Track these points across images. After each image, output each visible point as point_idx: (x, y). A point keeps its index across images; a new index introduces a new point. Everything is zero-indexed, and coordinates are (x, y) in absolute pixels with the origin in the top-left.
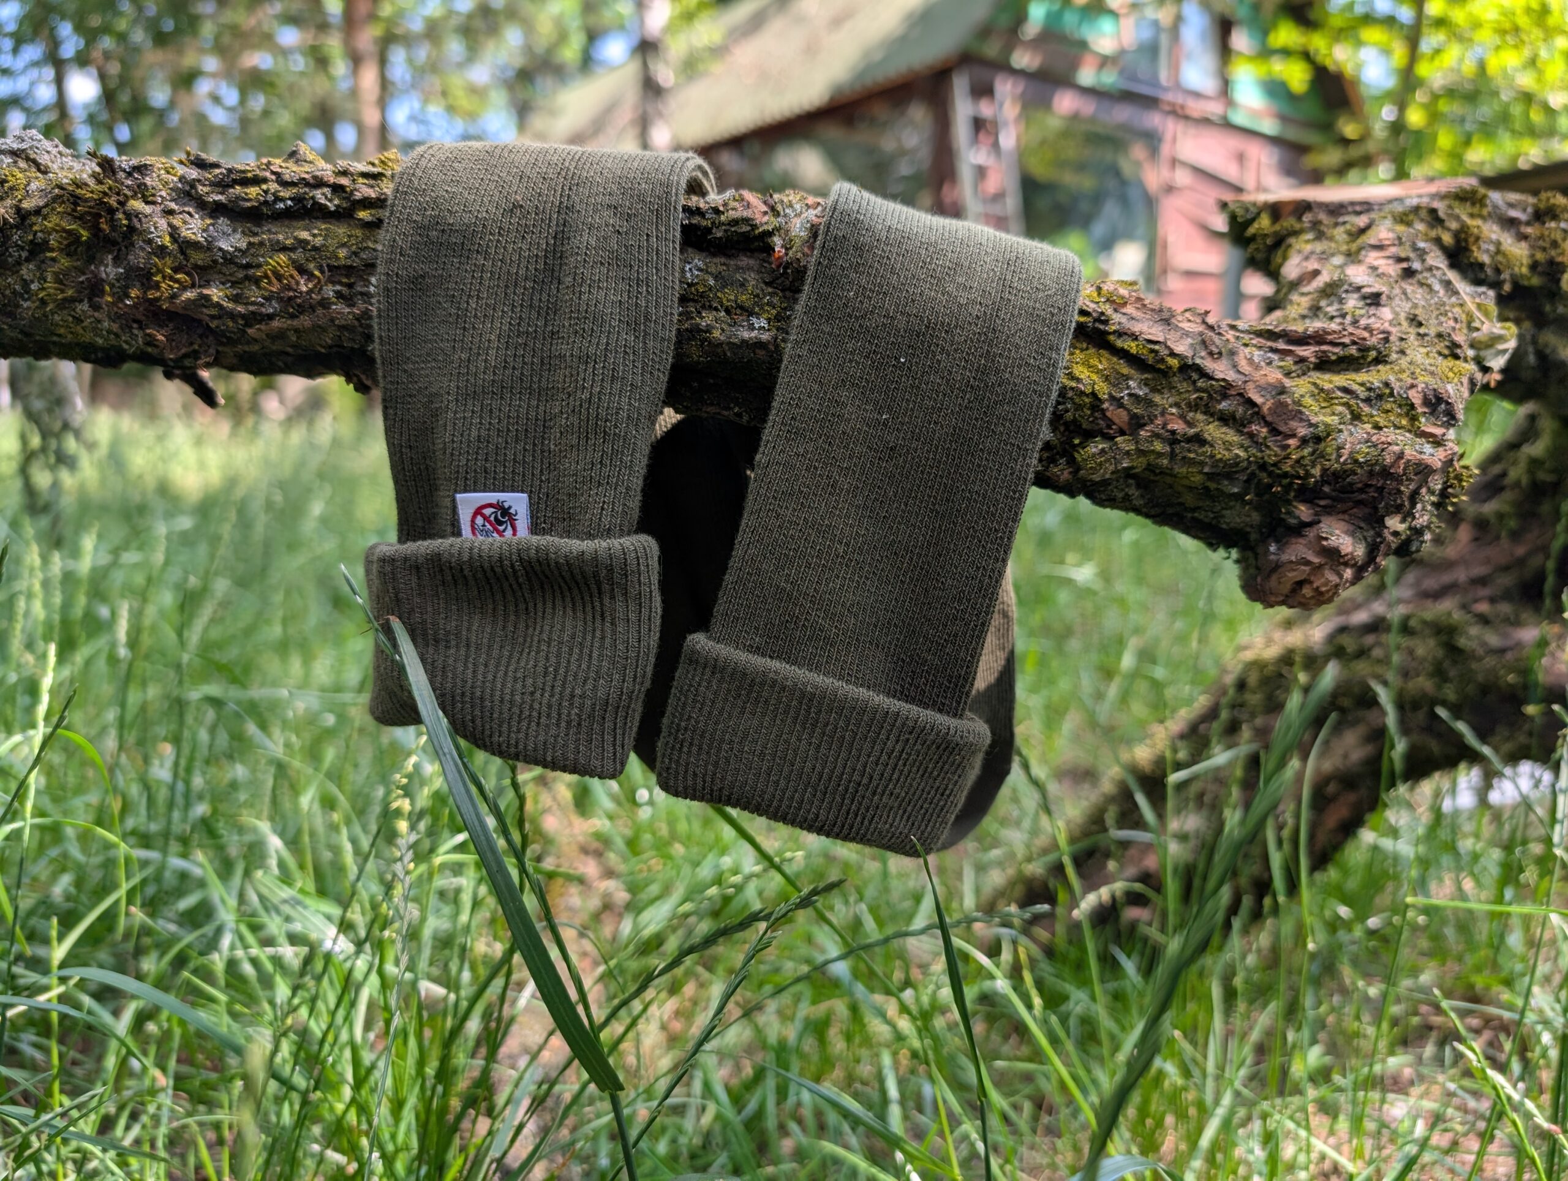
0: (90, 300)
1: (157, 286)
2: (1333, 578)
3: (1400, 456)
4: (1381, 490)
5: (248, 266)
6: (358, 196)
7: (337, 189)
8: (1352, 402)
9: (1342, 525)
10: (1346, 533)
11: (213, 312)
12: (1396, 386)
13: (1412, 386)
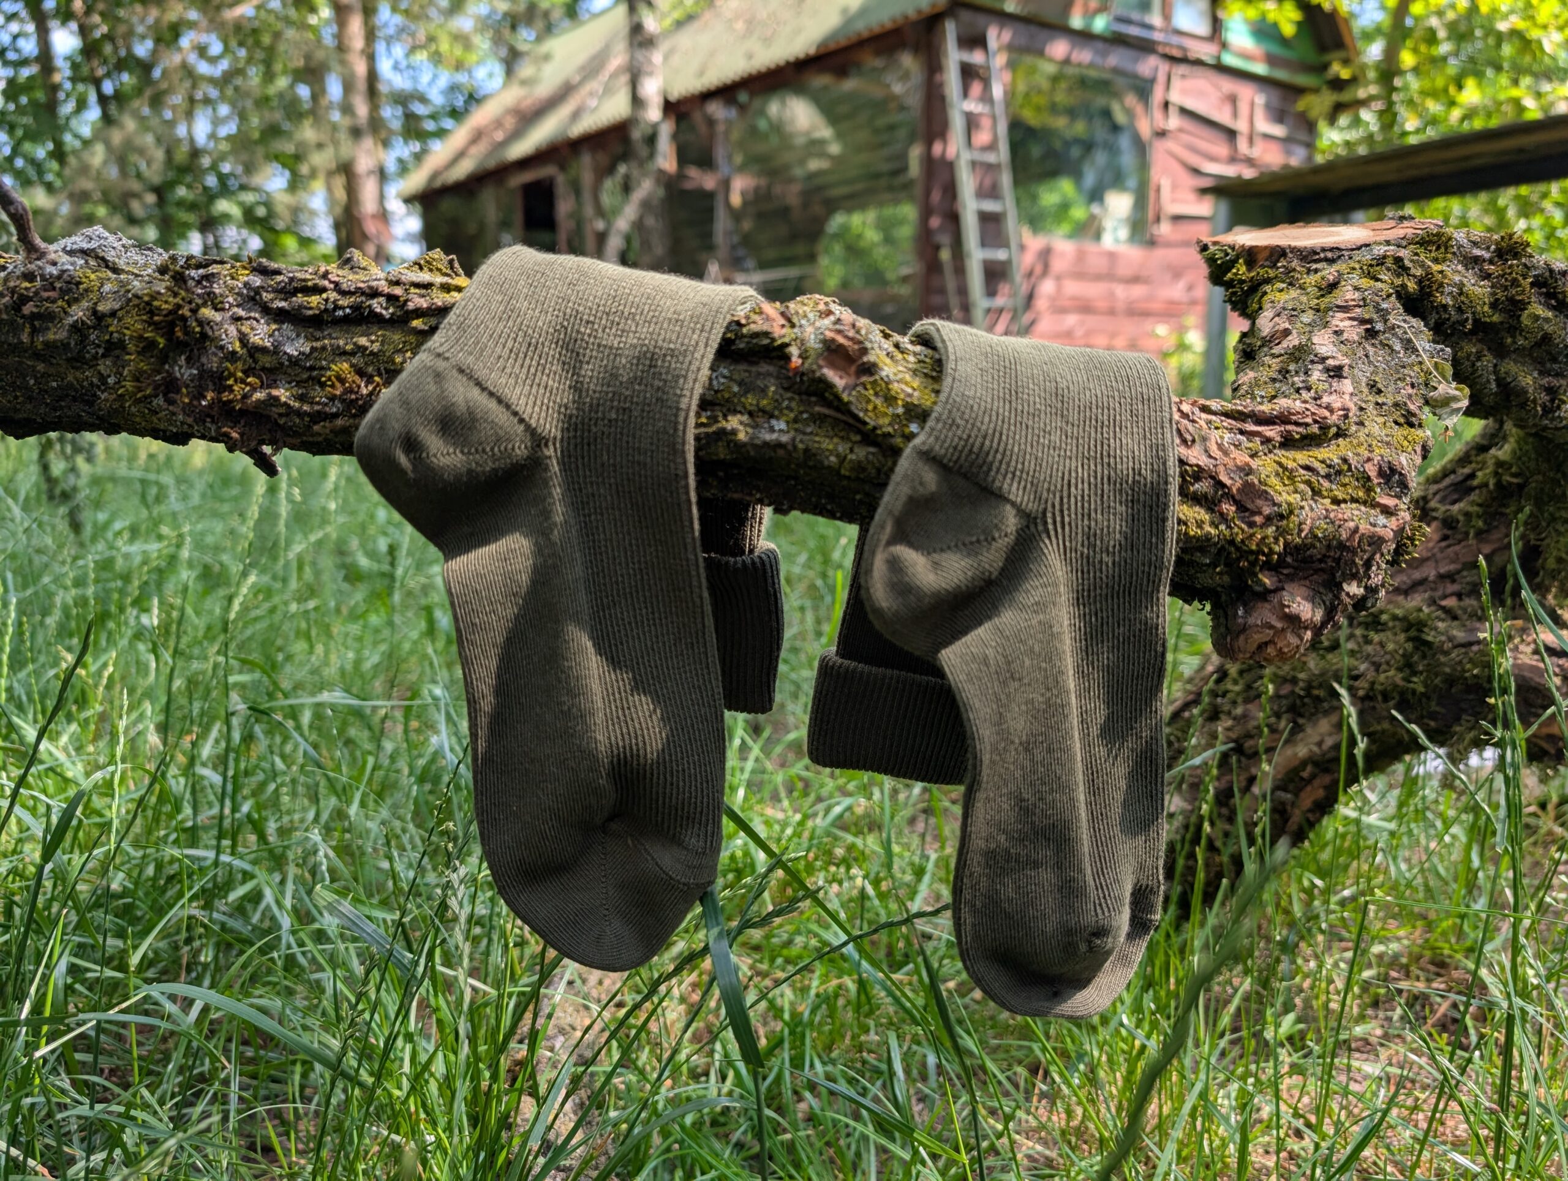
0: (165, 395)
1: (230, 389)
2: (1294, 640)
3: (1356, 530)
4: (1338, 561)
5: (312, 368)
6: (411, 306)
7: (391, 298)
8: (1313, 479)
9: (1304, 591)
10: (1306, 599)
11: (282, 410)
12: (1353, 462)
13: (1369, 460)
